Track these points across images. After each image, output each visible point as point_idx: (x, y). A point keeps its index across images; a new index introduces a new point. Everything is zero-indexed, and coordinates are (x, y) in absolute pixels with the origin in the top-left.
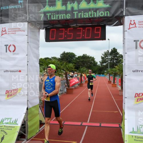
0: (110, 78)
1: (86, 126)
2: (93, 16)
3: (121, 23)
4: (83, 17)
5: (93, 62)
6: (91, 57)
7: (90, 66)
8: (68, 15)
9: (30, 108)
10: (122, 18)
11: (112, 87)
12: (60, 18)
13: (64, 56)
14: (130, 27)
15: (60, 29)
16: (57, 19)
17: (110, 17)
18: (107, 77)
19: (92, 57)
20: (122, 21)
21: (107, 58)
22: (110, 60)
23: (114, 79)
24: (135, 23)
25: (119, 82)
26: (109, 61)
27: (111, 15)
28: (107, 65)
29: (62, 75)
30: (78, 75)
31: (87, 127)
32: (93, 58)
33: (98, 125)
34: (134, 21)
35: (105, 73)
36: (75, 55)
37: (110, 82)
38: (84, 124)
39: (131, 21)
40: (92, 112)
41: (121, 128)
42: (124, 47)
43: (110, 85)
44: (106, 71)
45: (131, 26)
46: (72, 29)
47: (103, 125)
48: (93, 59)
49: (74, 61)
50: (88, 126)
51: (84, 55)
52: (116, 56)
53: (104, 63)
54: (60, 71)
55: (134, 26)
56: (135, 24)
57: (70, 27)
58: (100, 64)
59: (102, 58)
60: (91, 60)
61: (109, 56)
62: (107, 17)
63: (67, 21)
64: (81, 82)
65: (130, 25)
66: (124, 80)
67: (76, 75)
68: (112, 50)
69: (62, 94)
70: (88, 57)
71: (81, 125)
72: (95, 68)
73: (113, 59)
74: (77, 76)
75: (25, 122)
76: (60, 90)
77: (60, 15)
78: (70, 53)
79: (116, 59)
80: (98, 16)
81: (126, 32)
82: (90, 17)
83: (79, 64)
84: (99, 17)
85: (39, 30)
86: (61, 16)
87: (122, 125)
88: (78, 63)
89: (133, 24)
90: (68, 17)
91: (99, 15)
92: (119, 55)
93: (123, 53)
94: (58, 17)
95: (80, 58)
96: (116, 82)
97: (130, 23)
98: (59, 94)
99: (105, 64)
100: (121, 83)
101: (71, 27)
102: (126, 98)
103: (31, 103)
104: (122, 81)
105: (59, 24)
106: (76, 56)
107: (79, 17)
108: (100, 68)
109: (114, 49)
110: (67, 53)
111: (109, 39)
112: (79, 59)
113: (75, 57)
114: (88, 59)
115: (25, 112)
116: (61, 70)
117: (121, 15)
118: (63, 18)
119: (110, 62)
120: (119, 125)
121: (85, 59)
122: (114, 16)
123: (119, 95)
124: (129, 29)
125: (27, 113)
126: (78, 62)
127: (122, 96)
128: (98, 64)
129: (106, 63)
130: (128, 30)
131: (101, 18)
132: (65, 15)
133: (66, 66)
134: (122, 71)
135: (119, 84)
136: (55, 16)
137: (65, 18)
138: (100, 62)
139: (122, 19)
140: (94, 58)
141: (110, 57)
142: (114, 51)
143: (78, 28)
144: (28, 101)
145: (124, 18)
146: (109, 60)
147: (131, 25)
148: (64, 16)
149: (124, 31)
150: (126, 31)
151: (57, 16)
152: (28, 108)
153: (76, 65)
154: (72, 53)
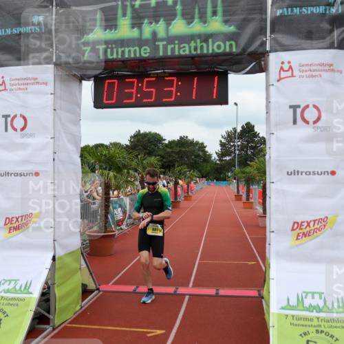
0: (240, 189)
1: (185, 295)
2: (199, 52)
3: (261, 68)
4: (177, 53)
5: (201, 153)
6: (197, 143)
7: (196, 162)
8: (145, 49)
9: (61, 258)
10: (264, 57)
11: (245, 208)
12: (127, 56)
13: (138, 140)
14: (282, 76)
15: (127, 80)
16: (120, 57)
17: (238, 55)
18: (233, 186)
19: (201, 142)
20: (263, 63)
21: (232, 144)
22: (238, 150)
23: (249, 191)
24: (291, 68)
25: (259, 198)
26: (237, 152)
27: (239, 50)
28: (233, 160)
29: (132, 183)
30: (168, 183)
31: (187, 297)
32: (202, 144)
33: (212, 291)
34: (289, 62)
35: (229, 177)
36: (162, 138)
37: (238, 197)
38: (181, 290)
39: (283, 63)
40: (199, 263)
41: (263, 298)
42: (268, 120)
43: (240, 204)
44: (230, 174)
45: (283, 74)
46: (154, 79)
47: (222, 292)
48: (202, 147)
49: (160, 153)
50: (190, 295)
51: (181, 138)
52: (253, 141)
53: (225, 157)
54: (128, 173)
55: (289, 73)
56: (290, 71)
57: (149, 76)
58: (217, 158)
59: (222, 145)
60: (199, 150)
61: (236, 140)
62: (231, 54)
63: (142, 61)
64: (176, 199)
65: (282, 72)
66: (268, 192)
67: (165, 182)
68: (243, 127)
69: (133, 224)
70: (192, 144)
71: (175, 294)
72: (206, 167)
73: (246, 147)
74: (166, 184)
75: (49, 288)
76: (130, 215)
77: (127, 50)
78: (150, 133)
79: (252, 148)
80: (210, 51)
81: (271, 87)
82: (193, 52)
83: (171, 158)
84: (212, 54)
85: (81, 82)
86: (129, 51)
87: (265, 293)
88: (170, 156)
89: (288, 71)
90: (145, 53)
91: (213, 50)
92: (259, 137)
93: (267, 133)
94: (123, 52)
95: (173, 145)
96: (252, 198)
97: (282, 68)
98: (127, 225)
99: (228, 158)
100: (263, 200)
101: (152, 75)
102: (273, 232)
103: (62, 246)
104: (264, 195)
105: (126, 70)
106: (165, 140)
107: (169, 53)
108: (218, 166)
109: (248, 124)
110: (145, 135)
111: (236, 104)
112: (171, 148)
113: (162, 144)
114: (191, 148)
115: (49, 267)
116: (131, 172)
117: (261, 50)
118: (132, 55)
119: (238, 154)
120: (259, 291)
121: (185, 148)
122: (247, 53)
123: (257, 226)
124: (278, 81)
125: (53, 269)
126: (169, 154)
127: (265, 227)
128: (213, 158)
129: (230, 155)
130: (276, 84)
131: (218, 55)
132: (137, 48)
133: (142, 163)
134: (264, 173)
135: (259, 203)
136: (115, 50)
137: (138, 55)
138: (216, 153)
139: (263, 59)
140: (205, 145)
141: (239, 143)
142: (248, 130)
143: (167, 77)
144: (54, 240)
145: (268, 56)
146: (236, 148)
147: (284, 71)
148: (135, 51)
149: (268, 86)
150: (273, 85)
151: (120, 50)
152: (56, 257)
153: (164, 160)
154: (156, 133)
